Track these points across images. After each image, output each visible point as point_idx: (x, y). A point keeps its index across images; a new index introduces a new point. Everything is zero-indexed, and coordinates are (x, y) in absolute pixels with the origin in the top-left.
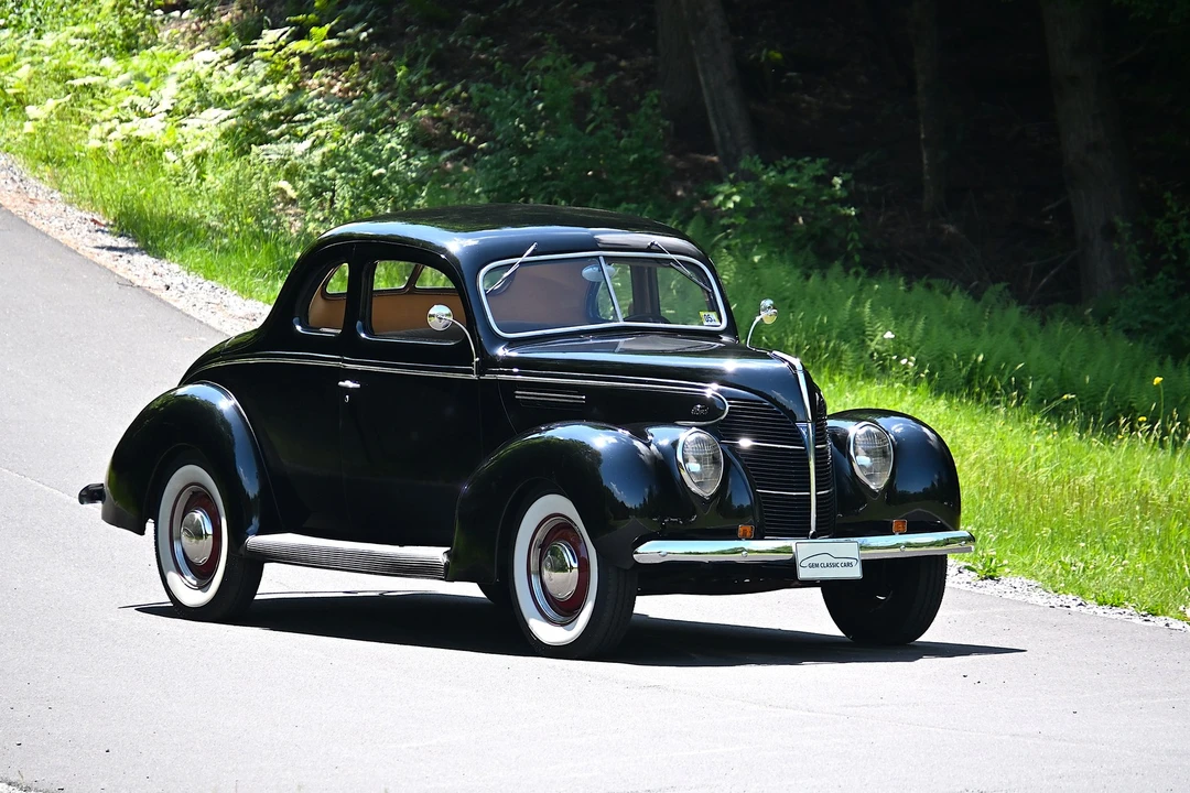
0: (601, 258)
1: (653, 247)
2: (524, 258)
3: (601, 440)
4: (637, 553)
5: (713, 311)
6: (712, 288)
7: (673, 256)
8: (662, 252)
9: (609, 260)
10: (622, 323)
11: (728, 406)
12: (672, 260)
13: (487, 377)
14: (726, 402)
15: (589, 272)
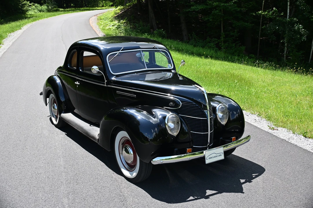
0: (141, 51)
1: (155, 47)
2: (120, 51)
3: (140, 116)
4: (152, 161)
5: (170, 64)
6: (169, 58)
7: (160, 50)
8: (157, 48)
9: (143, 51)
10: (147, 69)
11: (181, 104)
12: (159, 51)
13: (109, 86)
14: (181, 102)
15: (138, 55)
